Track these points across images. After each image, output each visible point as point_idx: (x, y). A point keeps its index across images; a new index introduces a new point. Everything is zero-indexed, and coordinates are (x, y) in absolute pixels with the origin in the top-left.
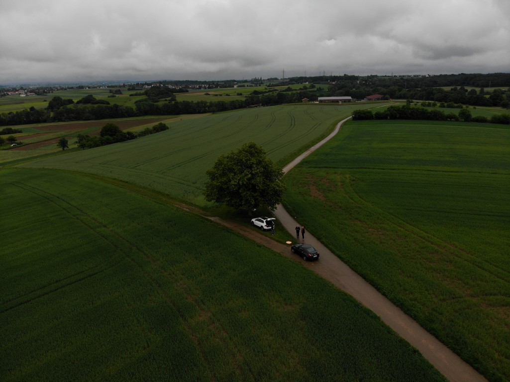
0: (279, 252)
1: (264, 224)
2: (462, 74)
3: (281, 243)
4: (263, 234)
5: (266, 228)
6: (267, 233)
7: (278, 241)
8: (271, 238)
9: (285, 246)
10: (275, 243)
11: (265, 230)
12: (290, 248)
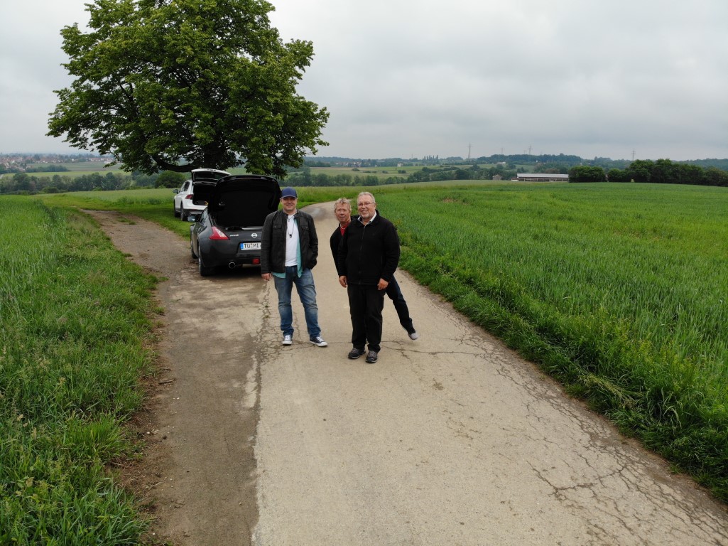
5: (188, 205)
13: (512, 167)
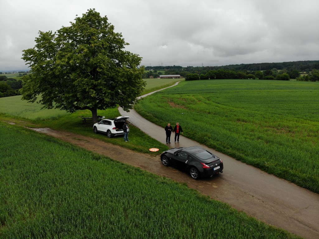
0: (136, 166)
1: (112, 128)
2: (242, 64)
3: (140, 151)
4: (108, 142)
5: (114, 132)
6: (118, 140)
7: (134, 149)
8: (122, 146)
9: (149, 156)
10: (130, 152)
11: (113, 136)
12: (158, 158)
13: (156, 72)
